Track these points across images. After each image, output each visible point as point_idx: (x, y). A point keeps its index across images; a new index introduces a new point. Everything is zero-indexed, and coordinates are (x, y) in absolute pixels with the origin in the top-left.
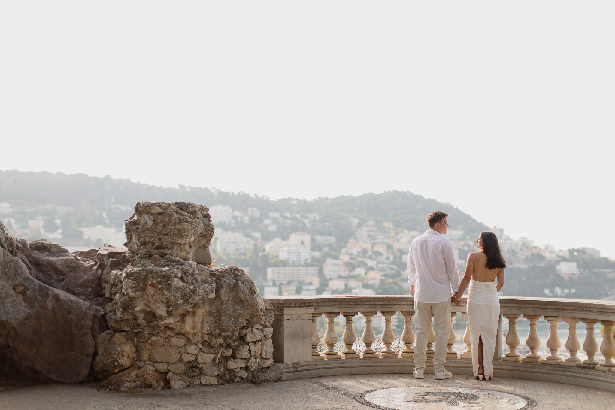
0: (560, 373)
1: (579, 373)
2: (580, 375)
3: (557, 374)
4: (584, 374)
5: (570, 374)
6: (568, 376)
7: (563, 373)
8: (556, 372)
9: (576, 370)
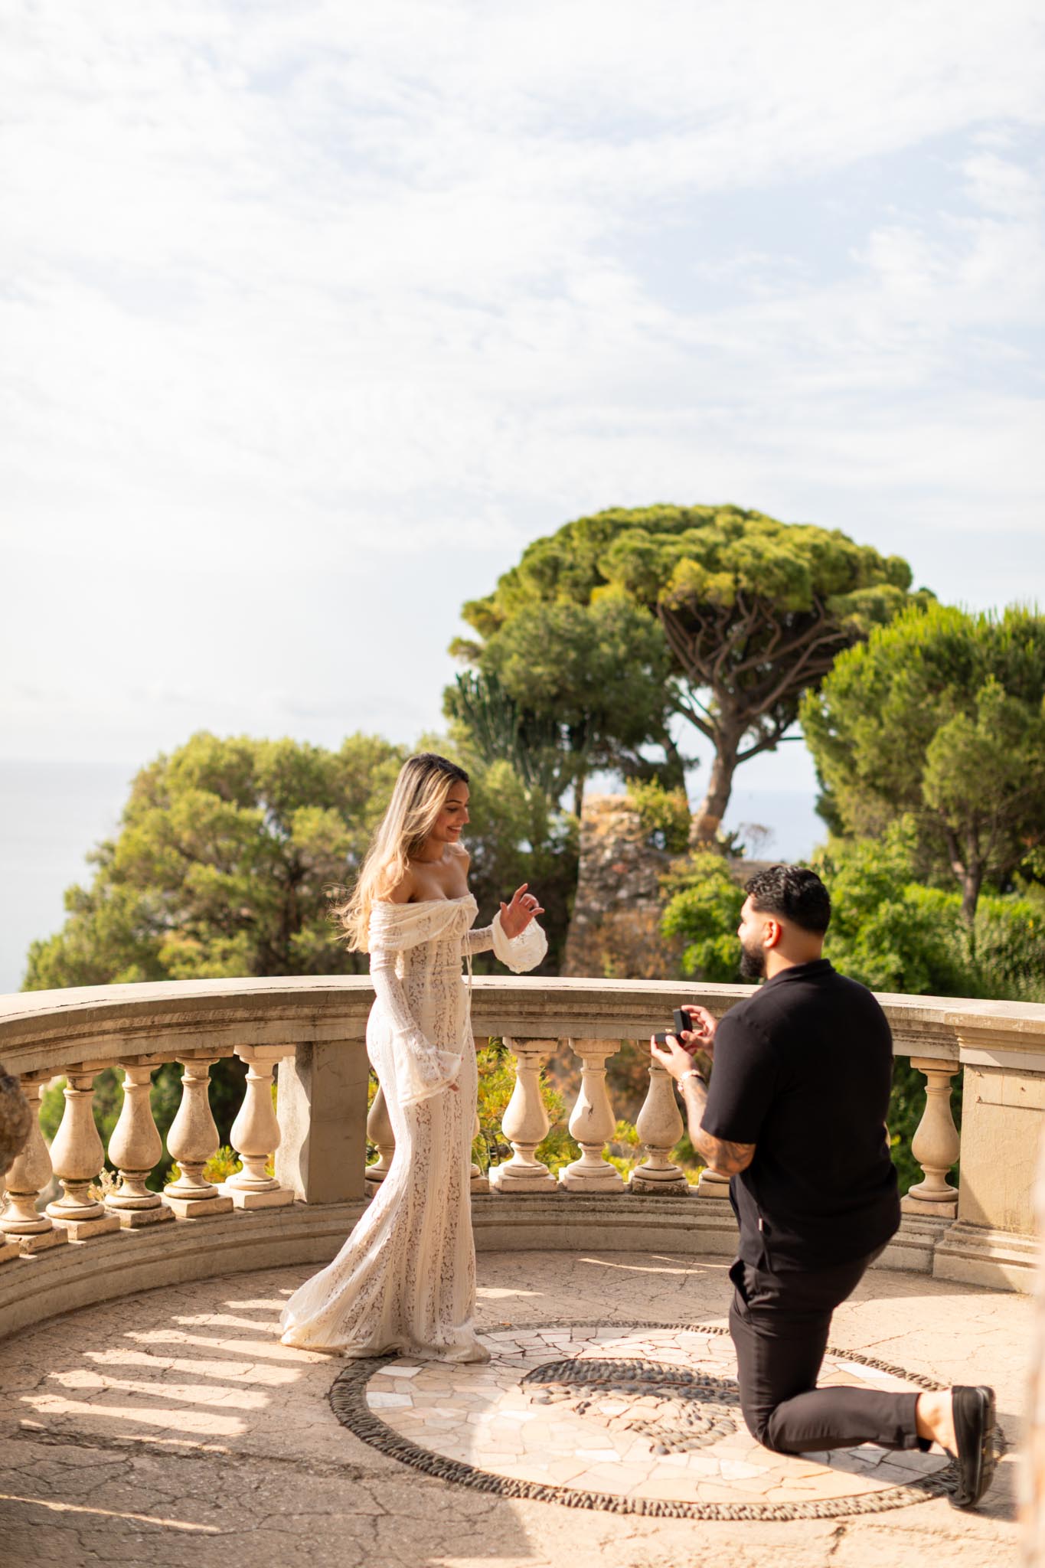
0: (580, 1217)
1: (648, 1212)
2: (651, 1218)
3: (568, 1224)
4: (667, 1213)
5: (614, 1217)
6: (606, 1224)
7: (591, 1217)
8: (565, 1217)
9: (637, 1204)
